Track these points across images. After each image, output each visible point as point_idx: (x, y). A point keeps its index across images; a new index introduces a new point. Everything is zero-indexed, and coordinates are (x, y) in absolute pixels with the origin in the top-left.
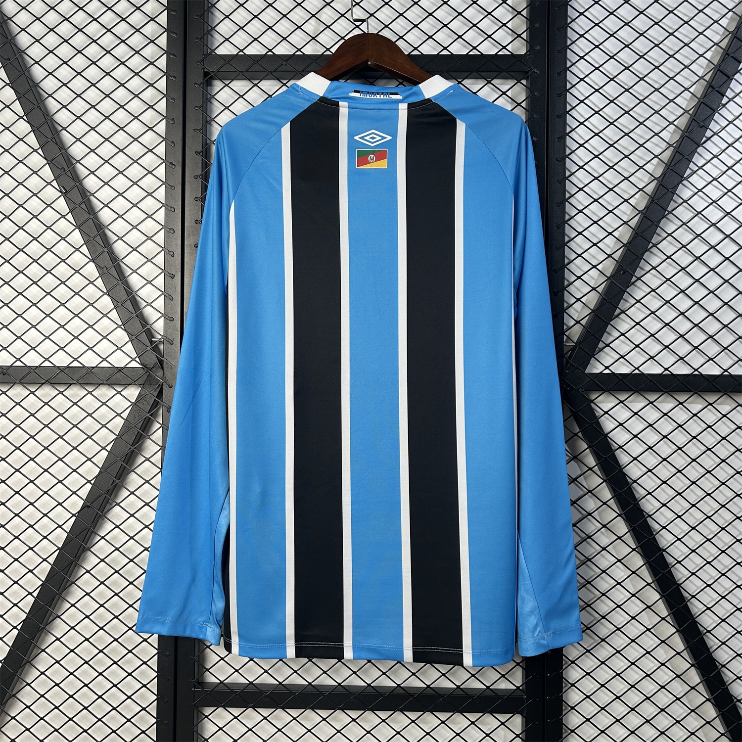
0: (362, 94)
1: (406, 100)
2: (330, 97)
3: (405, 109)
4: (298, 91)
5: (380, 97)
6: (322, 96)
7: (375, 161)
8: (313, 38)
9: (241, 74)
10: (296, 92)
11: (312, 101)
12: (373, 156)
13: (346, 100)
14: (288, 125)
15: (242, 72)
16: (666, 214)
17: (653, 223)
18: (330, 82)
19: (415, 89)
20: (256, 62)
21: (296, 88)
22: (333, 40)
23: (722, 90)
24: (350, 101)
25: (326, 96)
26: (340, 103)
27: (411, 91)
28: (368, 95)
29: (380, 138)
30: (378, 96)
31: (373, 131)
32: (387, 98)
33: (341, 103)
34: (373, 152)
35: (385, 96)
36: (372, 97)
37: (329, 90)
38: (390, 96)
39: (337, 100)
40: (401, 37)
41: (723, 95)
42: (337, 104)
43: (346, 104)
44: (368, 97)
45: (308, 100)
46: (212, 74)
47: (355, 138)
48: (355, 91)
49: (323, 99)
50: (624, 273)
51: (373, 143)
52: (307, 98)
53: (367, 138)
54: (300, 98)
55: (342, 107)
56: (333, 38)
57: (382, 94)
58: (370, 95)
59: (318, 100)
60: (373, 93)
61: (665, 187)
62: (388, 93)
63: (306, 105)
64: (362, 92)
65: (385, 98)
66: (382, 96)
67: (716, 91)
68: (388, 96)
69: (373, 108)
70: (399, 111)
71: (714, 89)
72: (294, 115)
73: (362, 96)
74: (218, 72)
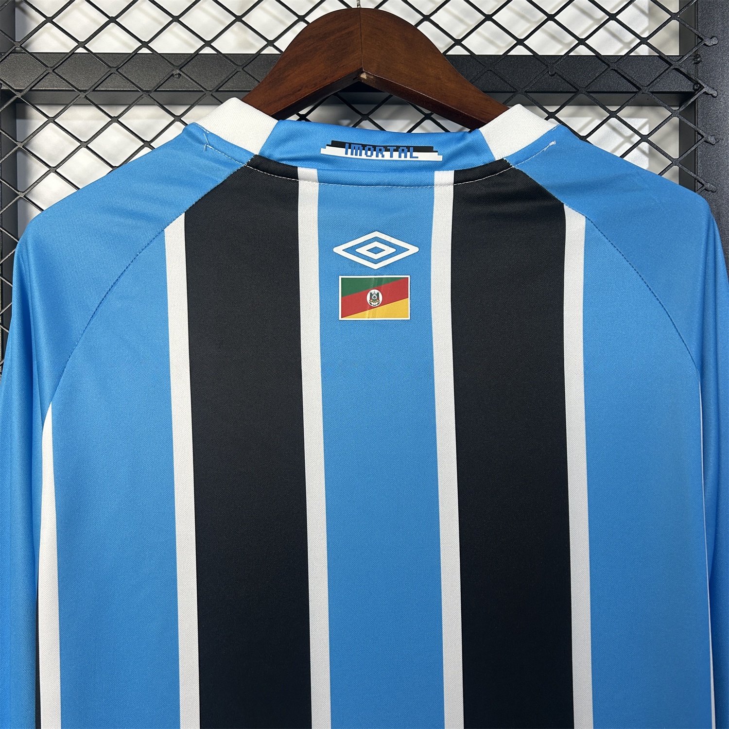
0: (349, 151)
1: (450, 165)
2: (277, 154)
3: (449, 185)
4: (201, 143)
5: (391, 156)
6: (257, 153)
7: (383, 304)
8: (239, 19)
9: (82, 95)
10: (197, 145)
11: (234, 165)
12: (376, 291)
13: (313, 163)
14: (181, 220)
15: (85, 91)
18: (276, 121)
19: (470, 138)
20: (114, 70)
21: (198, 134)
22: (281, 22)
24: (323, 166)
25: (266, 154)
26: (299, 169)
27: (462, 144)
28: (364, 152)
29: (393, 250)
30: (387, 155)
31: (377, 234)
32: (408, 158)
33: (302, 171)
34: (378, 284)
35: (403, 155)
36: (374, 157)
37: (274, 141)
38: (415, 154)
39: (294, 164)
40: (426, 18)
42: (293, 174)
43: (313, 172)
44: (364, 156)
45: (225, 164)
46: (19, 95)
47: (336, 250)
48: (335, 144)
49: (259, 162)
51: (376, 262)
52: (224, 157)
53: (362, 250)
54: (208, 158)
55: (305, 180)
56: (281, 17)
57: (395, 150)
58: (369, 153)
59: (248, 164)
60: (375, 147)
62: (408, 148)
63: (222, 174)
64: (350, 144)
65: (403, 158)
66: (396, 154)
68: (409, 154)
69: (374, 181)
70: (435, 189)
72: (192, 197)
73: (349, 155)
74: (30, 90)
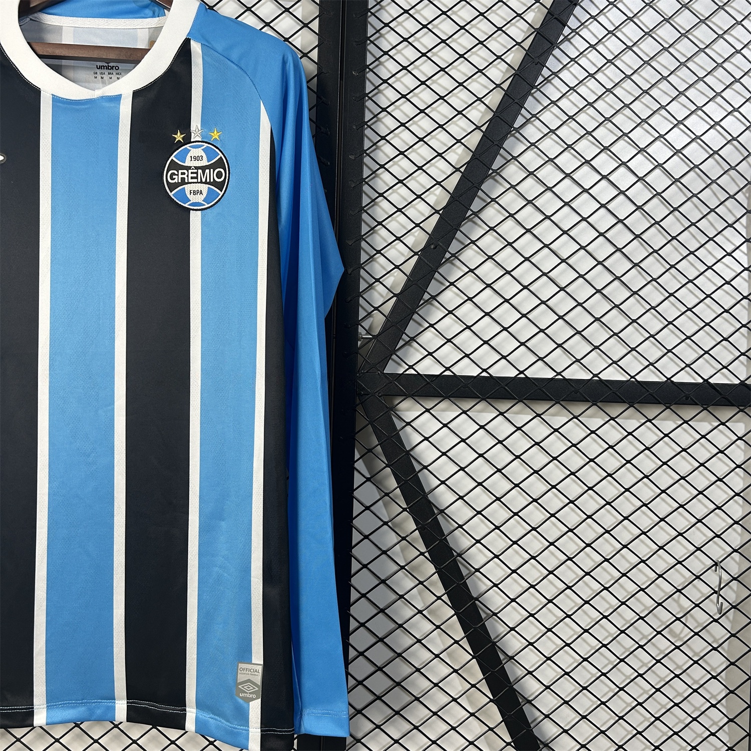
16: (490, 173)
17: (473, 184)
23: (564, 18)
41: (564, 25)
50: (435, 248)
61: (488, 139)
67: (555, 18)
71: (553, 15)
